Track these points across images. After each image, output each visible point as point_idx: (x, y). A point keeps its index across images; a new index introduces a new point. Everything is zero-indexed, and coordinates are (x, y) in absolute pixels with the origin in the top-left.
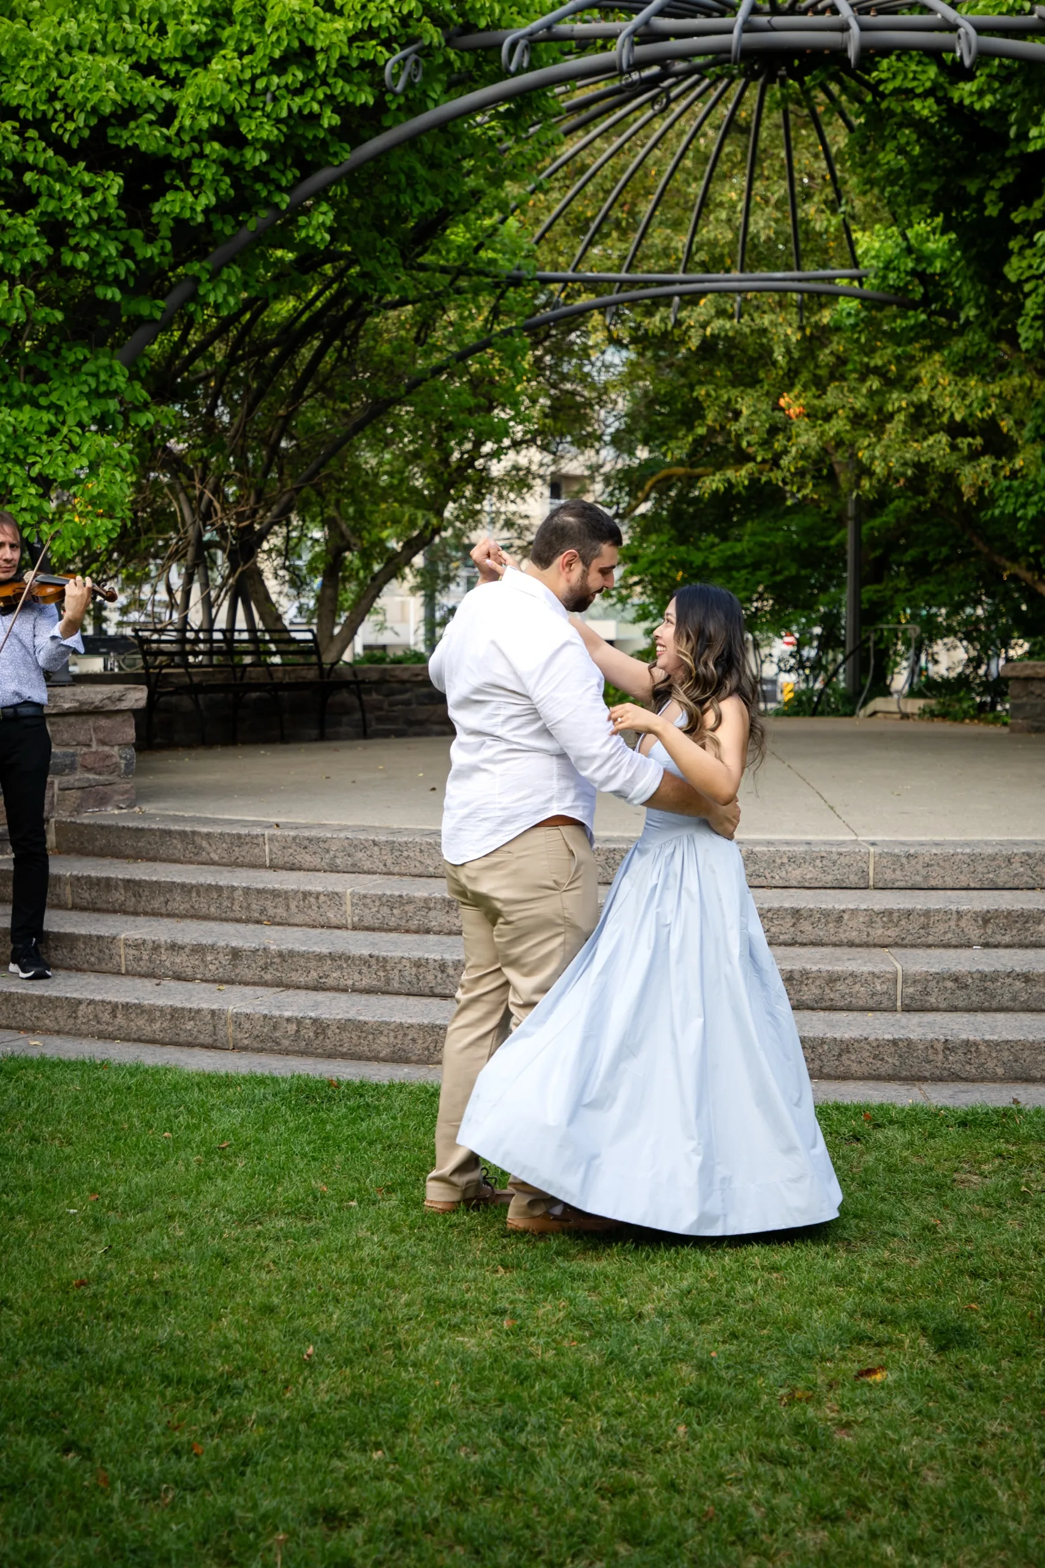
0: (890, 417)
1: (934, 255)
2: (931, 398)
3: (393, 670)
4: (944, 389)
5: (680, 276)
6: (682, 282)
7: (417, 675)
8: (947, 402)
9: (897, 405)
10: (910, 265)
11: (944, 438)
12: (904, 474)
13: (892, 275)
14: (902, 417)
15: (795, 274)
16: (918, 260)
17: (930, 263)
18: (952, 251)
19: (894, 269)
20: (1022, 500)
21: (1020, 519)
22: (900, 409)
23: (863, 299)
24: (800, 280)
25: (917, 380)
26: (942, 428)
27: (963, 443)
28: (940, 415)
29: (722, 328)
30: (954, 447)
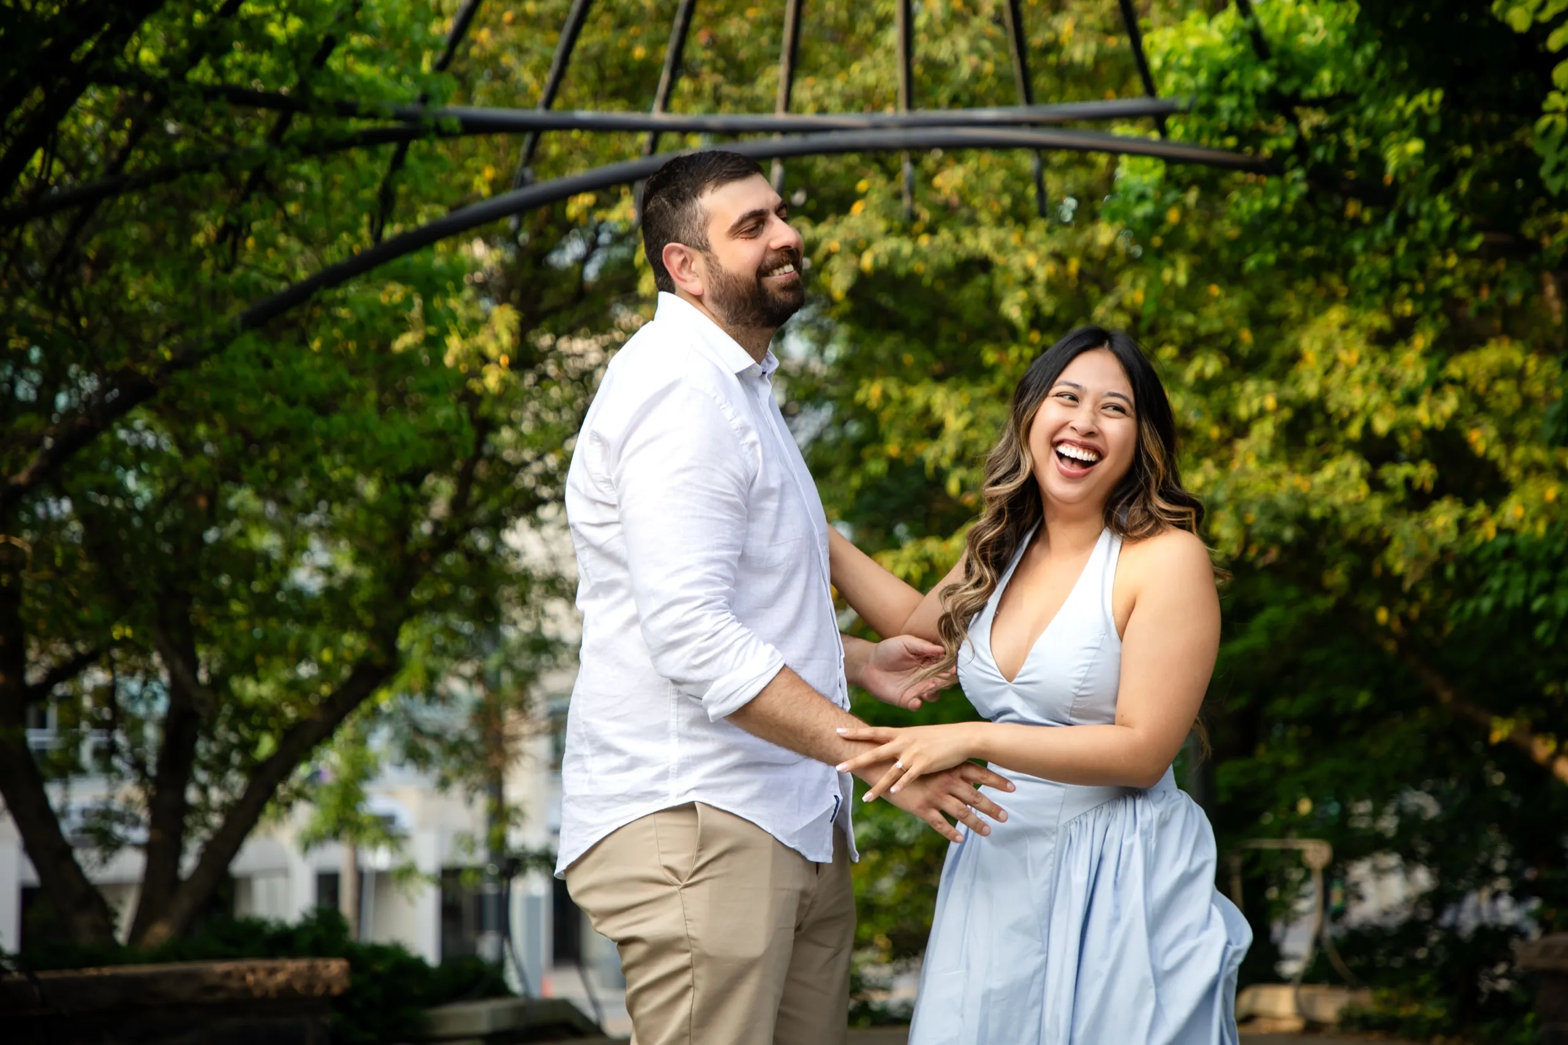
0: (1242, 430)
1: (1315, 60)
2: (1324, 392)
3: (154, 978)
4: (1349, 371)
5: (780, 117)
6: (785, 130)
7: (213, 989)
8: (1357, 397)
9: (1255, 405)
10: (1264, 77)
11: (1354, 466)
12: (1275, 539)
13: (1227, 103)
14: (1264, 431)
15: (1021, 111)
16: (1282, 73)
17: (1309, 78)
18: (1355, 42)
19: (1232, 89)
20: (1541, 576)
21: (1540, 616)
22: (1262, 413)
23: (1170, 160)
24: (1034, 124)
25: (1296, 357)
26: (1351, 446)
27: (1396, 474)
28: (1344, 424)
29: (895, 256)
30: (1376, 485)
